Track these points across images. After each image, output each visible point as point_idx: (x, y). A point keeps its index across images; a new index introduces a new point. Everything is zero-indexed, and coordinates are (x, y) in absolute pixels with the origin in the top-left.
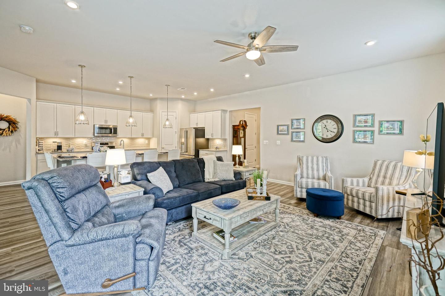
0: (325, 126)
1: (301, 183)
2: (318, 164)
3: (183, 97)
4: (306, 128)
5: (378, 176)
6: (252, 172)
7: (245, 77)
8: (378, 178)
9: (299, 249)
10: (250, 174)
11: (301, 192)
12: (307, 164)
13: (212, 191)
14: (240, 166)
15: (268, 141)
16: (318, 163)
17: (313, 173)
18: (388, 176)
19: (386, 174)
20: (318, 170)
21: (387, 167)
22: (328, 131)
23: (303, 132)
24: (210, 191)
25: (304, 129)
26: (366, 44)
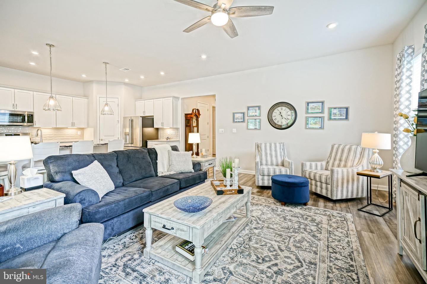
0: (280, 113)
1: (263, 170)
2: (276, 151)
3: (127, 81)
4: (261, 115)
5: (335, 159)
6: (211, 161)
7: (202, 58)
8: (334, 162)
9: (283, 251)
10: (209, 164)
11: (263, 180)
12: (266, 151)
13: (169, 187)
14: (197, 156)
15: (223, 130)
16: (276, 149)
17: (272, 159)
18: (344, 158)
19: (341, 157)
20: (276, 157)
21: (343, 151)
22: (282, 118)
23: (259, 119)
24: (166, 188)
25: (260, 116)
26: (327, 26)
